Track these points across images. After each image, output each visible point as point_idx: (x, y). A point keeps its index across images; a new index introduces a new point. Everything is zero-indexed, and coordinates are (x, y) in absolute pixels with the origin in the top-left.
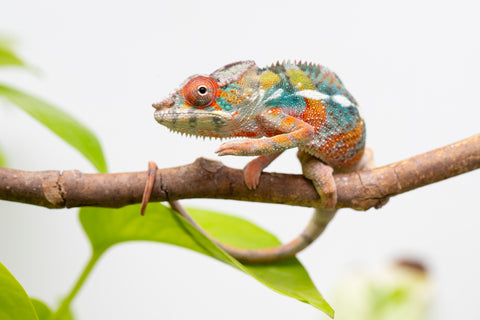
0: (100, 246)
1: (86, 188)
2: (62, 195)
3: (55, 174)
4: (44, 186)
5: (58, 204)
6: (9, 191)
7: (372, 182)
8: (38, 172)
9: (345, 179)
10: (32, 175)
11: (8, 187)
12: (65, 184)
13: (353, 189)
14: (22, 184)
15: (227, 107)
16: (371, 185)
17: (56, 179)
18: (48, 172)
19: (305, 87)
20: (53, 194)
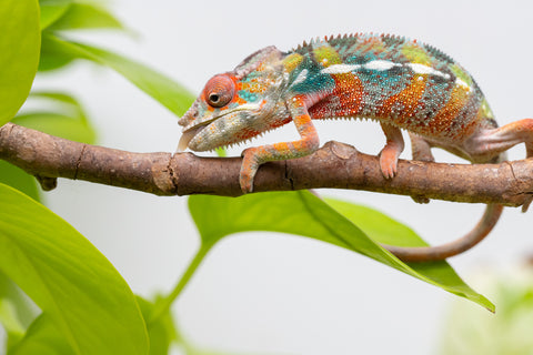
0: (210, 237)
1: (201, 172)
2: (174, 180)
3: (166, 157)
4: (154, 170)
5: (168, 190)
6: (114, 174)
7: (527, 174)
8: (146, 154)
9: (495, 170)
10: (139, 158)
11: (113, 171)
12: (177, 169)
13: (504, 182)
14: (129, 168)
15: (252, 98)
16: (524, 178)
17: (167, 163)
18: (158, 153)
19: (332, 62)
20: (164, 180)
